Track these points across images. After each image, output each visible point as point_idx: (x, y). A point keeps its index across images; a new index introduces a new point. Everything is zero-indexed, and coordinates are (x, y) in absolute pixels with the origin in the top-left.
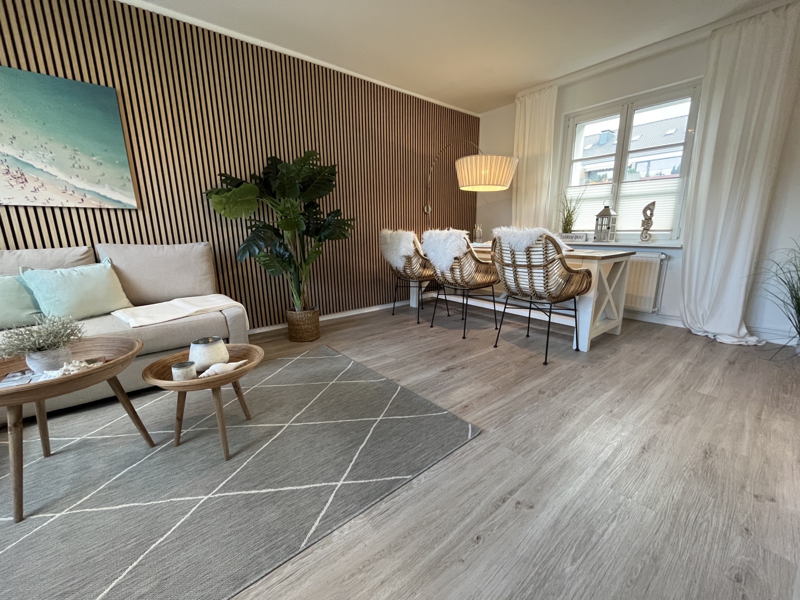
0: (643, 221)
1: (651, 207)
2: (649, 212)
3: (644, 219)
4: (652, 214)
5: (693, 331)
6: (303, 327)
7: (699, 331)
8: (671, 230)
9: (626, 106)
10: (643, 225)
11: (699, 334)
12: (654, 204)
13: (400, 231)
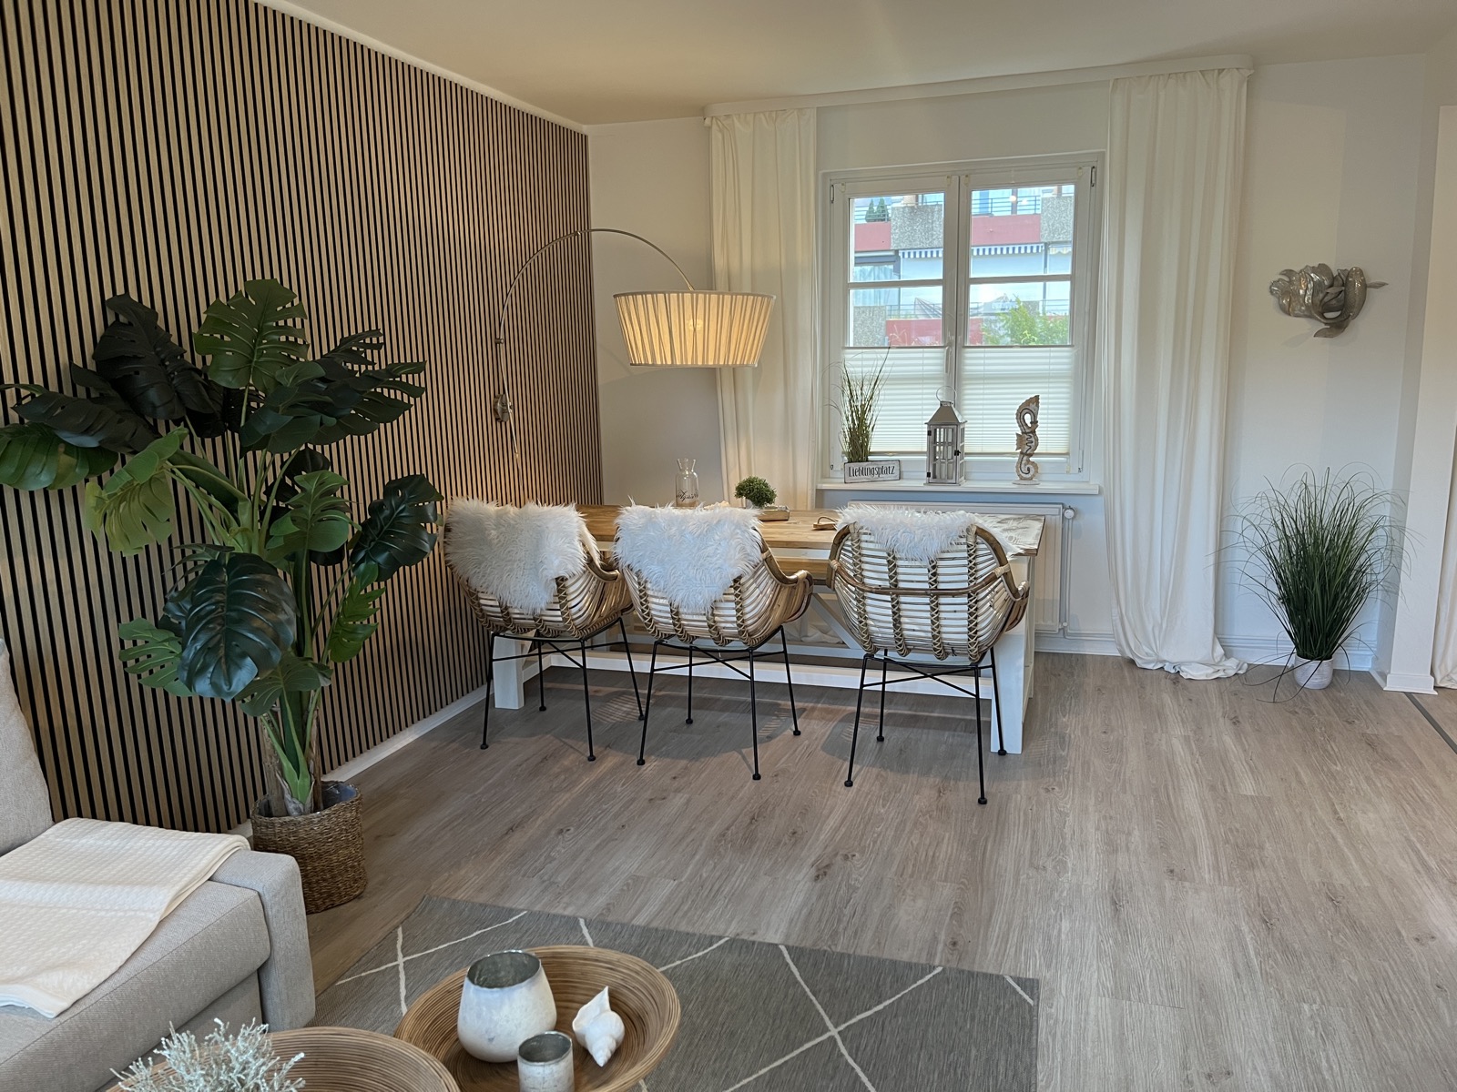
0: (1017, 434)
2: (1028, 418)
3: (1020, 433)
4: (1034, 422)
5: (1139, 663)
6: (334, 858)
7: (1149, 662)
8: (1067, 454)
9: (955, 178)
10: (1019, 445)
11: (1150, 667)
12: (1036, 399)
13: (532, 507)
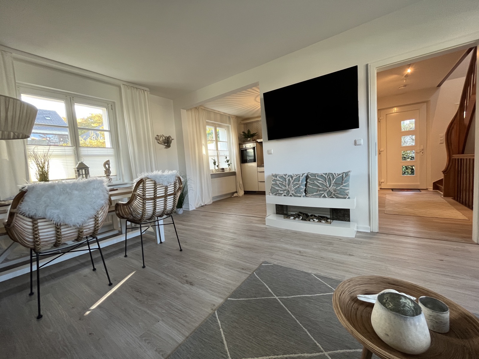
1: (108, 163)
3: (105, 170)
4: (109, 167)
8: (116, 176)
9: (69, 97)
10: (105, 173)
12: (109, 161)
